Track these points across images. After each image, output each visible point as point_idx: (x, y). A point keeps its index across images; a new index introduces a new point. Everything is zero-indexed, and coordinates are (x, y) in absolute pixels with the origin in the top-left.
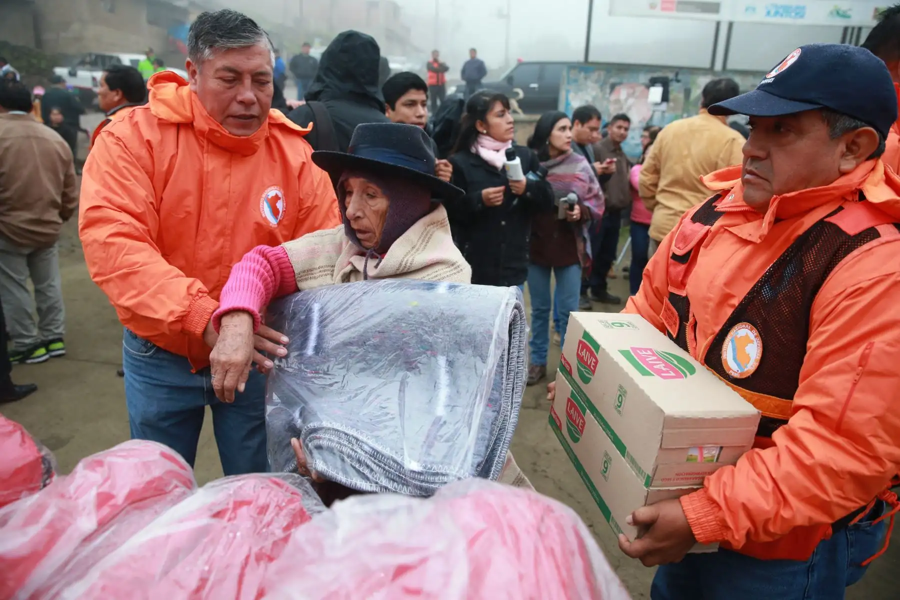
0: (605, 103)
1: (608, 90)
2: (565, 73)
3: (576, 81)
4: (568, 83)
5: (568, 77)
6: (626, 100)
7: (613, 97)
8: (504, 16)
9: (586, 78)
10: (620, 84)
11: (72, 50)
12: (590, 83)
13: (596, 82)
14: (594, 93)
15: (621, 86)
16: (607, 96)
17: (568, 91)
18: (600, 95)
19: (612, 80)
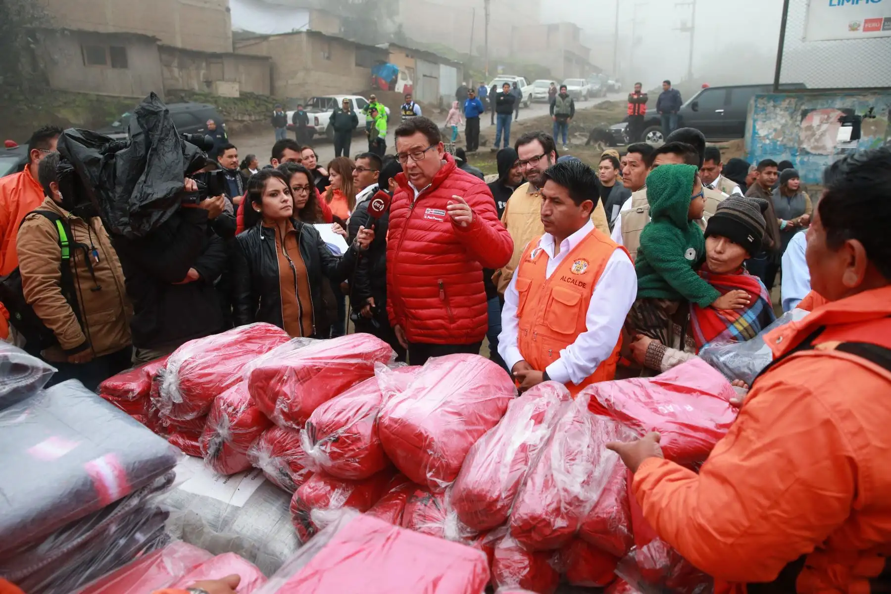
0: (796, 130)
1: (799, 118)
2: (752, 102)
3: (764, 110)
4: (756, 113)
5: (756, 106)
6: (819, 126)
7: (804, 124)
8: (688, 28)
9: (775, 107)
10: (813, 110)
11: (296, 94)
12: (778, 110)
13: (786, 109)
14: (783, 121)
15: (814, 113)
16: (798, 123)
17: (755, 121)
18: (790, 122)
19: (803, 107)
